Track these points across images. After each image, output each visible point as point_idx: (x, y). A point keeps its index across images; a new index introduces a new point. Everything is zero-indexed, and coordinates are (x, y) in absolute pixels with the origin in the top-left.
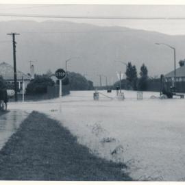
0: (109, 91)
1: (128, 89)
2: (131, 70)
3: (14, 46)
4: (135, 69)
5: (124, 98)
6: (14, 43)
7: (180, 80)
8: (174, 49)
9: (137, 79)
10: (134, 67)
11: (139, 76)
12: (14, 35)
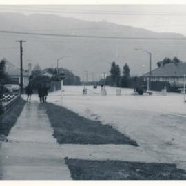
0: (95, 87)
1: (112, 85)
2: (115, 69)
3: (21, 51)
4: (118, 68)
5: (106, 94)
6: (21, 48)
7: (156, 80)
8: (150, 54)
9: (120, 77)
10: (118, 66)
11: (122, 75)
12: (21, 41)
